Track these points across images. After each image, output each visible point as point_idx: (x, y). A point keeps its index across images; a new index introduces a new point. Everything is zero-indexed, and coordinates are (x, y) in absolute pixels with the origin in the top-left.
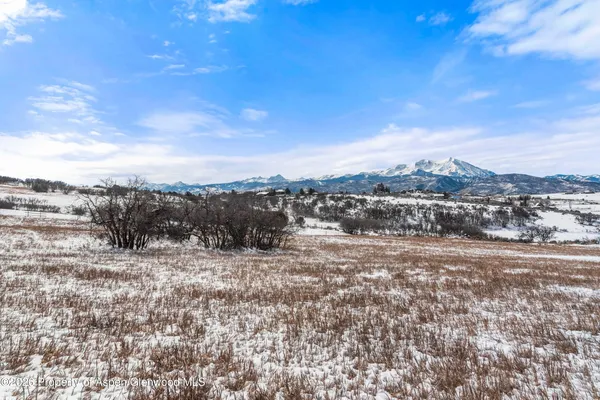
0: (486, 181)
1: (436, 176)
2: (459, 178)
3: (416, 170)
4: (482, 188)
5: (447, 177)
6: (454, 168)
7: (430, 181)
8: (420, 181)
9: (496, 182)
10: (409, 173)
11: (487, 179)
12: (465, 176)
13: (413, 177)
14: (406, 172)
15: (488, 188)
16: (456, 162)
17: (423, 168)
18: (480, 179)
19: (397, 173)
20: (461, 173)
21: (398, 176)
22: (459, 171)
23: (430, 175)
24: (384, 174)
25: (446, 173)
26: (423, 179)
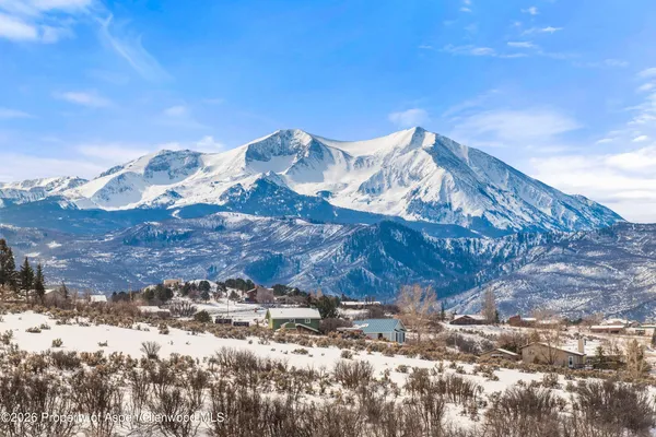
0: (577, 250)
1: (347, 216)
2: (458, 230)
3: (248, 183)
4: (558, 287)
5: (396, 224)
6: (434, 178)
7: (316, 243)
8: (265, 240)
9: (623, 259)
10: (212, 195)
11: (583, 243)
12: (482, 224)
13: (234, 218)
14: (198, 190)
15: (587, 285)
16: (444, 154)
17: (283, 172)
18: (550, 240)
19: (152, 194)
20: (466, 207)
21: (160, 212)
22: (458, 199)
23: (320, 210)
24: (88, 194)
25: (393, 204)
26: (283, 232)
